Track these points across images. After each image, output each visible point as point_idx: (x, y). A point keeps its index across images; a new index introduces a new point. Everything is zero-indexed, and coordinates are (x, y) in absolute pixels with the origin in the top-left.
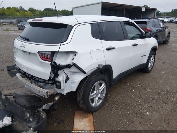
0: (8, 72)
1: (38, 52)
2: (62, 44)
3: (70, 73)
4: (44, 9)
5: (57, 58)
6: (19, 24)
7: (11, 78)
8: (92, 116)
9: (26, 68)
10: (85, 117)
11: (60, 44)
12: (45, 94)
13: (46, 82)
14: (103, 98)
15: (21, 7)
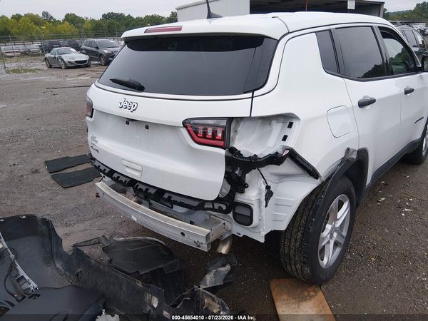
0: (53, 178)
1: (183, 123)
2: (256, 93)
3: (274, 178)
4: (103, 16)
5: (238, 137)
6: (48, 55)
7: (64, 191)
8: (320, 294)
9: (140, 168)
10: (305, 299)
11: (250, 95)
12: (203, 241)
13: (205, 206)
14: (342, 241)
15: (45, 14)
